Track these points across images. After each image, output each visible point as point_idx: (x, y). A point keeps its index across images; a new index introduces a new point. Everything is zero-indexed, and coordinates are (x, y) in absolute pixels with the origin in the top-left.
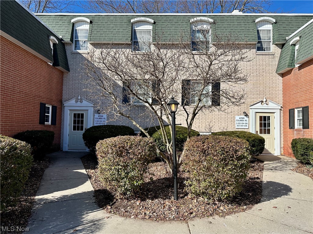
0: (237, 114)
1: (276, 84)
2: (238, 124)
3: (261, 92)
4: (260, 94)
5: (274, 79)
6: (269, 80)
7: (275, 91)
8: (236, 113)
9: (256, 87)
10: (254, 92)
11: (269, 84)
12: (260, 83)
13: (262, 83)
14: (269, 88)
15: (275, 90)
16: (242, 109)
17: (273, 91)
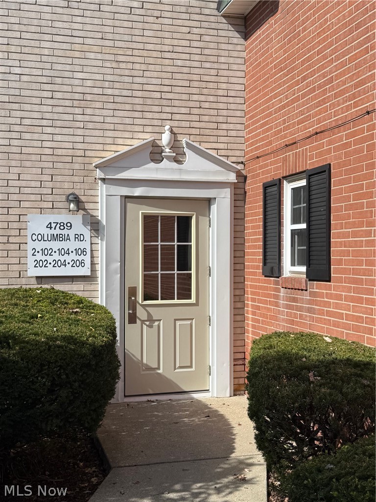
0: (36, 205)
1: (216, 66)
2: (39, 257)
3: (149, 102)
4: (146, 108)
5: (207, 38)
6: (187, 43)
7: (211, 99)
8: (33, 197)
9: (127, 72)
10: (118, 99)
11: (188, 63)
12: (145, 53)
13: (155, 54)
14: (187, 84)
15: (213, 92)
16: (59, 178)
17: (202, 98)
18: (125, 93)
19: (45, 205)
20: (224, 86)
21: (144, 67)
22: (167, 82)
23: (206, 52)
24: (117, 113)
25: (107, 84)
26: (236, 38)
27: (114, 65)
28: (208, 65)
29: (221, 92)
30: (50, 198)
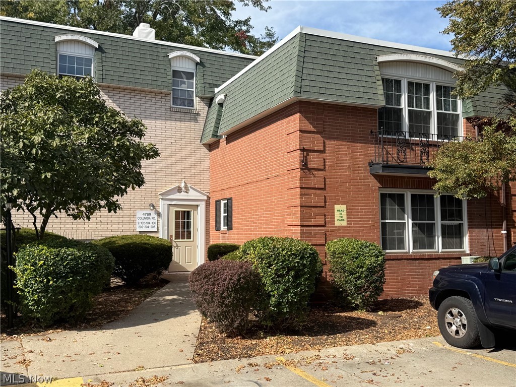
0: (139, 207)
1: (200, 160)
2: (140, 225)
3: (177, 173)
4: (176, 175)
5: (197, 152)
6: (190, 153)
7: (198, 171)
8: (138, 205)
9: (170, 163)
10: (166, 172)
11: (190, 160)
12: (176, 157)
13: (179, 157)
14: (190, 166)
15: (199, 169)
17: (195, 171)
18: (169, 170)
19: (142, 207)
20: (203, 167)
21: (176, 161)
22: (183, 166)
23: (197, 156)
24: (166, 177)
25: (163, 167)
26: (207, 151)
27: (166, 161)
28: (197, 160)
29: (201, 169)
30: (144, 205)
